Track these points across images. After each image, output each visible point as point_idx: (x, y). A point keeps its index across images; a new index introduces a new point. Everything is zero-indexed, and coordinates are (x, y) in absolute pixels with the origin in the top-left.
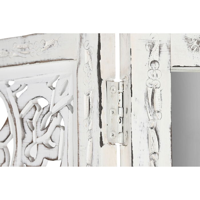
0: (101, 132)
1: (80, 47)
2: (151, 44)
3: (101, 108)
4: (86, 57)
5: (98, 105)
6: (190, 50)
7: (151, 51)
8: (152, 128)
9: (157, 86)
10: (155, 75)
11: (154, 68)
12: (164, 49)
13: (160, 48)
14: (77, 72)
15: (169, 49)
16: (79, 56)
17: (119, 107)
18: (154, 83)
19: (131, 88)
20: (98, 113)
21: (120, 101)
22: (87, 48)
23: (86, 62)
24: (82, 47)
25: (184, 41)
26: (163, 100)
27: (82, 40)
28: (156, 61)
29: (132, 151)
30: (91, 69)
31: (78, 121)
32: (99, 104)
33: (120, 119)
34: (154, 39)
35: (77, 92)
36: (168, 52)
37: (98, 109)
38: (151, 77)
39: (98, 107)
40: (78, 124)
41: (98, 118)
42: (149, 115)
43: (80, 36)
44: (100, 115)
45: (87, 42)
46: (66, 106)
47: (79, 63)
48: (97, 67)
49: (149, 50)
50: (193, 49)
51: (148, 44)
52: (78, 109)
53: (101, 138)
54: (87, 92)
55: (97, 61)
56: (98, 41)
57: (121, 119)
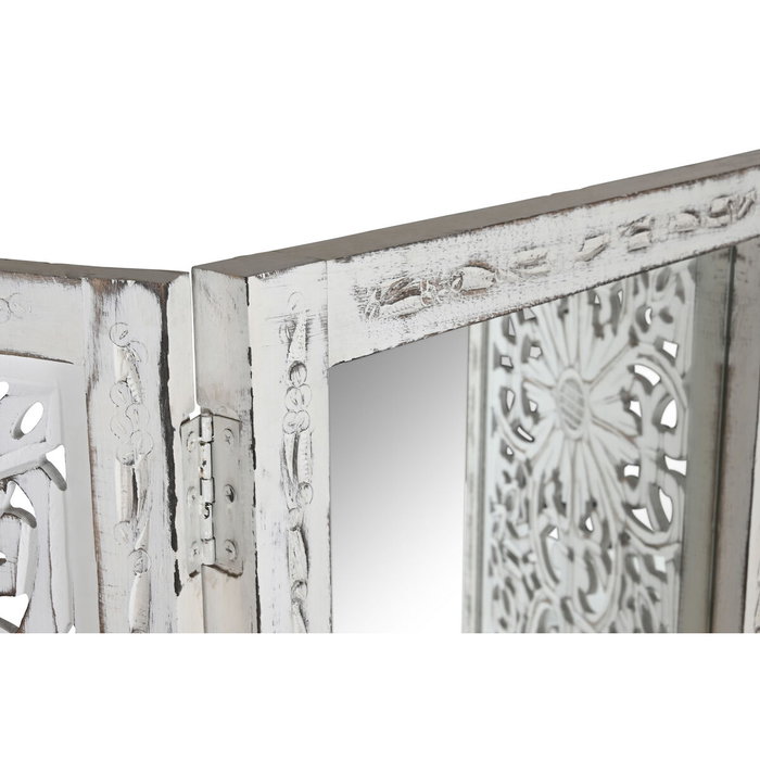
0: (177, 561)
1: (97, 336)
2: (289, 324)
3: (173, 500)
4: (117, 365)
5: (166, 494)
6: (364, 316)
7: (290, 340)
8: (294, 529)
9: (304, 426)
10: (299, 401)
11: (297, 384)
12: (316, 327)
13: (307, 330)
14: (88, 400)
15: (325, 325)
16: (92, 359)
17: (202, 478)
18: (297, 420)
19: (253, 447)
20: (167, 514)
21: (204, 463)
22: (123, 342)
23: (119, 377)
24: (104, 338)
25: (352, 298)
26: (315, 455)
27: (103, 318)
28: (301, 364)
29: (258, 597)
30: (138, 399)
31: (95, 523)
32: (169, 492)
33: (207, 509)
34: (296, 310)
35: (91, 452)
36: (323, 336)
37: (166, 504)
38: (291, 406)
39: (167, 499)
40: (96, 533)
41: (168, 527)
42: (289, 499)
43: (93, 306)
44: (173, 518)
45: (121, 329)
46: (39, 468)
47: (94, 378)
48: (157, 399)
49: (286, 340)
50: (368, 314)
51: (283, 327)
52: (97, 494)
53: (177, 575)
54: (128, 455)
55: (159, 383)
56: (160, 330)
57: (210, 507)
